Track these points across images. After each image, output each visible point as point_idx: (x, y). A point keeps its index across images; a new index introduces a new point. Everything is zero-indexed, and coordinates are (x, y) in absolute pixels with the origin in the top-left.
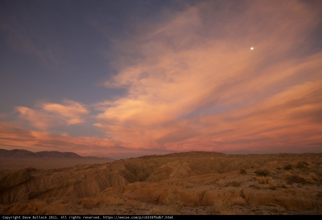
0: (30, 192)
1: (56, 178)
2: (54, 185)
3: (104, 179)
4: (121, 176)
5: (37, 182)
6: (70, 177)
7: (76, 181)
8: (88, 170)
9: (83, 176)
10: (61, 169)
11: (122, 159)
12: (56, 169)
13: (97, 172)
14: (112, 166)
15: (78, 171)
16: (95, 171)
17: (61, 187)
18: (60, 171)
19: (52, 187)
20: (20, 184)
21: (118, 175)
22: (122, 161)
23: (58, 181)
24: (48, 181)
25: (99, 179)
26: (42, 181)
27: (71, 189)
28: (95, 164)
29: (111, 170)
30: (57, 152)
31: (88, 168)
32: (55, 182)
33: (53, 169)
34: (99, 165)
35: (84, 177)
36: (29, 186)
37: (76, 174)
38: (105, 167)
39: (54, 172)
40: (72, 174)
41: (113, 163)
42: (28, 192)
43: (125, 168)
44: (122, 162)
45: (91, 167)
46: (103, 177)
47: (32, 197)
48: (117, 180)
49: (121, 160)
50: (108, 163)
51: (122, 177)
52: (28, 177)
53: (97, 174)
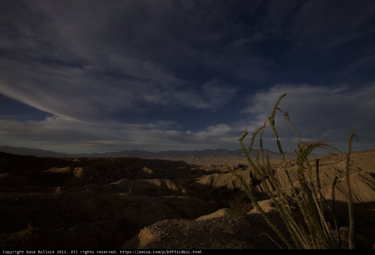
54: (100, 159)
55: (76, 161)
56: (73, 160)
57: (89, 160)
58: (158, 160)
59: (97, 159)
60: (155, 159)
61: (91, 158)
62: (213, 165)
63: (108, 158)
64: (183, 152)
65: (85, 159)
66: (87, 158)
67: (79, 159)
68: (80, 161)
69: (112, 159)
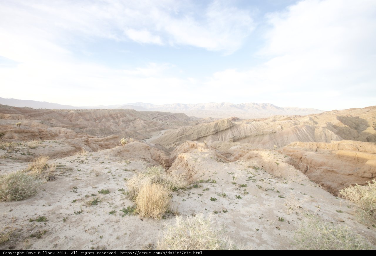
0: (235, 135)
1: (253, 127)
2: (252, 133)
3: (304, 132)
4: (329, 131)
5: (239, 129)
6: (266, 127)
7: (273, 131)
8: (285, 121)
9: (279, 127)
10: (259, 119)
11: (336, 110)
12: (255, 119)
13: (295, 124)
14: (317, 118)
15: (275, 121)
16: (294, 123)
17: (257, 135)
18: (259, 121)
19: (250, 135)
20: (227, 129)
21: (326, 129)
22: (336, 112)
23: (255, 130)
24: (247, 128)
25: (298, 132)
26: (242, 128)
27: (266, 138)
28: (295, 116)
29: (316, 123)
30: (254, 104)
31: (285, 119)
32: (253, 131)
33: (252, 119)
34: (300, 116)
35: (281, 128)
36: (233, 131)
37: (272, 124)
38: (307, 119)
39: (253, 121)
40: (267, 124)
41: (321, 114)
42: (234, 135)
43: (339, 121)
44: (334, 113)
45: (289, 118)
46: (303, 130)
47: (235, 140)
48: (323, 135)
49: (333, 110)
50: (313, 115)
51: (333, 133)
52: (231, 124)
53: (295, 126)
54: (95, 111)
55: (72, 113)
56: (69, 112)
57: (84, 111)
58: (158, 112)
59: (92, 111)
60: (155, 111)
61: (86, 110)
62: (210, 118)
63: (103, 110)
64: (187, 104)
65: (81, 111)
66: (82, 110)
67: (76, 111)
68: (75, 112)
69: (107, 111)
